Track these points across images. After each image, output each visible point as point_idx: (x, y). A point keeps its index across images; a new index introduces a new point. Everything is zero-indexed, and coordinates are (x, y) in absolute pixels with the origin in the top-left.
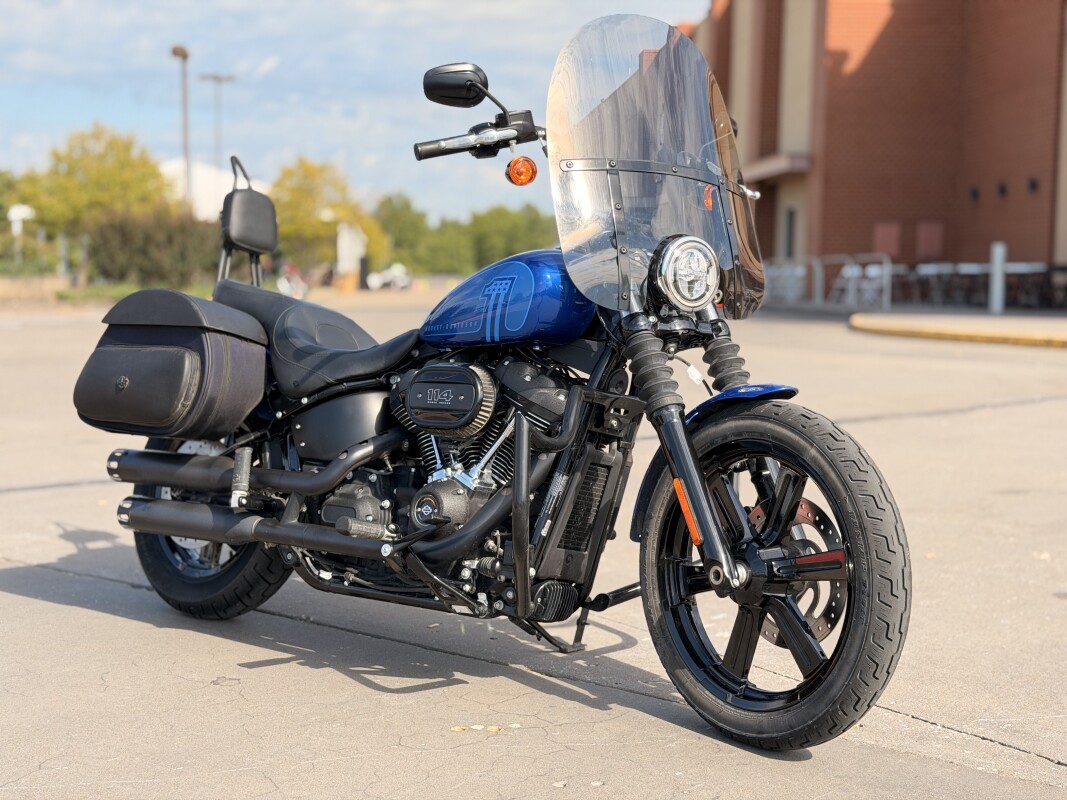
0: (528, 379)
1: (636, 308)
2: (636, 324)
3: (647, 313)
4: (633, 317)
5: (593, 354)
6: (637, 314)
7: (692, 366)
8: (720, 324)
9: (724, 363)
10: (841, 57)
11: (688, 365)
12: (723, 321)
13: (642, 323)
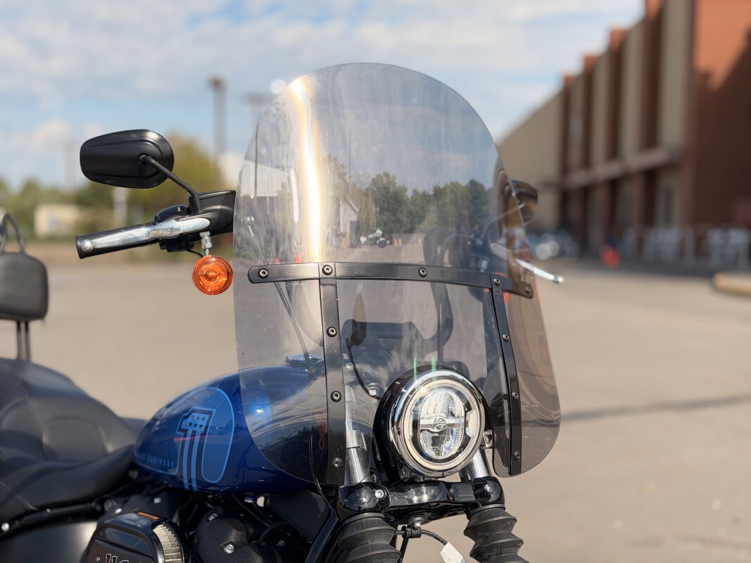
0: (229, 550)
1: (359, 476)
2: (357, 500)
3: (372, 486)
4: (355, 489)
5: (320, 515)
6: (360, 486)
7: (449, 544)
8: (488, 488)
9: (491, 548)
10: (706, 76)
11: (444, 543)
12: (495, 480)
13: (365, 500)
